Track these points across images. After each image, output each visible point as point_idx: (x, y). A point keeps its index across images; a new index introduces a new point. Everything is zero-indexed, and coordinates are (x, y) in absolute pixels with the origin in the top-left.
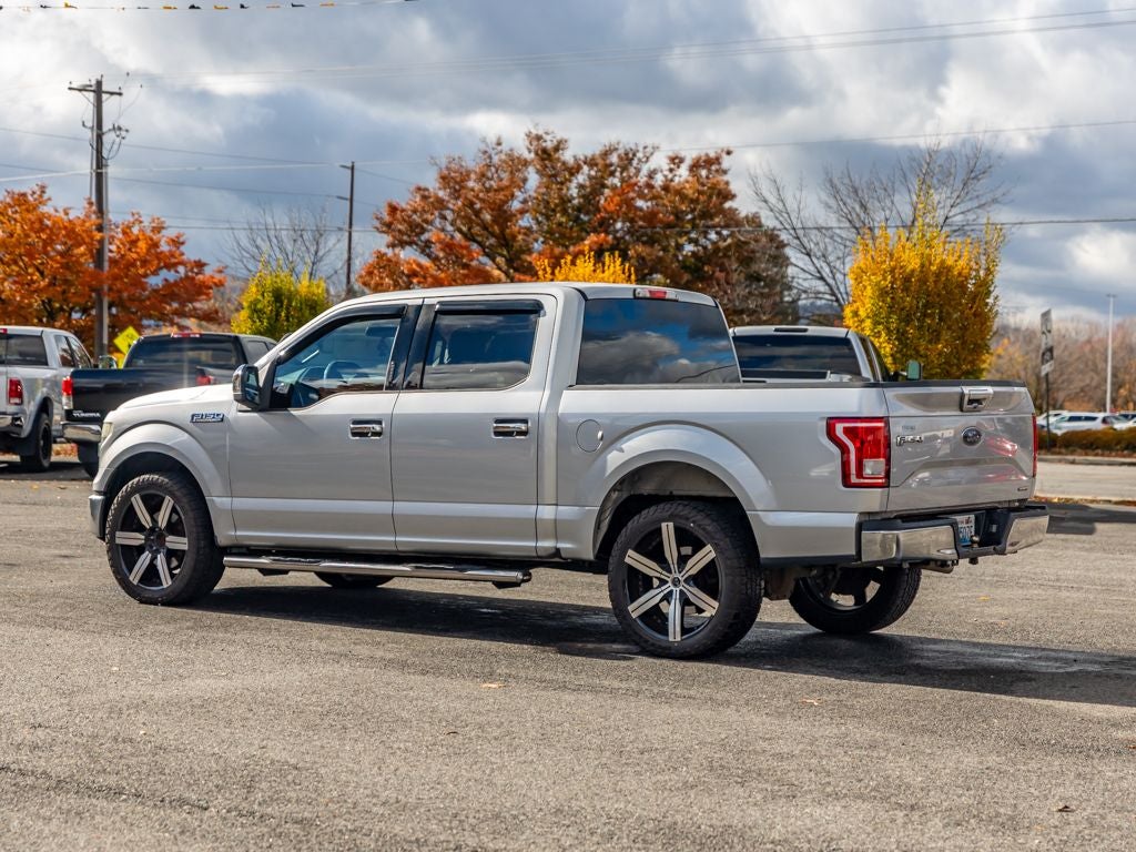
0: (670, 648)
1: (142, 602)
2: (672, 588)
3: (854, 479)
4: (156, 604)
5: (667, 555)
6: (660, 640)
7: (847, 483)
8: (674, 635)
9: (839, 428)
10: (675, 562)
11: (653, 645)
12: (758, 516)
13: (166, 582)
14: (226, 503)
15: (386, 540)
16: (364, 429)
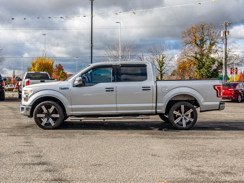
0: (184, 128)
1: (44, 129)
2: (182, 117)
3: (219, 96)
4: (50, 129)
5: (182, 111)
6: (182, 127)
7: (218, 96)
8: (184, 125)
9: (216, 87)
10: (183, 112)
11: (180, 128)
12: (201, 103)
13: (53, 124)
14: (70, 107)
15: (114, 112)
16: (109, 90)
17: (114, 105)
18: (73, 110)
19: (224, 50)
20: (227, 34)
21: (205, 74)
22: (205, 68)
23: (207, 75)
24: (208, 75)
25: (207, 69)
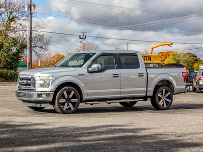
2: (163, 99)
3: (185, 81)
5: (163, 94)
8: (165, 106)
9: (183, 74)
13: (72, 108)
14: (86, 92)
15: (118, 96)
16: (116, 76)
17: (119, 90)
18: (88, 94)
19: (28, 28)
20: (33, 8)
21: (4, 59)
22: (4, 51)
23: (6, 61)
24: (8, 60)
25: (7, 53)
